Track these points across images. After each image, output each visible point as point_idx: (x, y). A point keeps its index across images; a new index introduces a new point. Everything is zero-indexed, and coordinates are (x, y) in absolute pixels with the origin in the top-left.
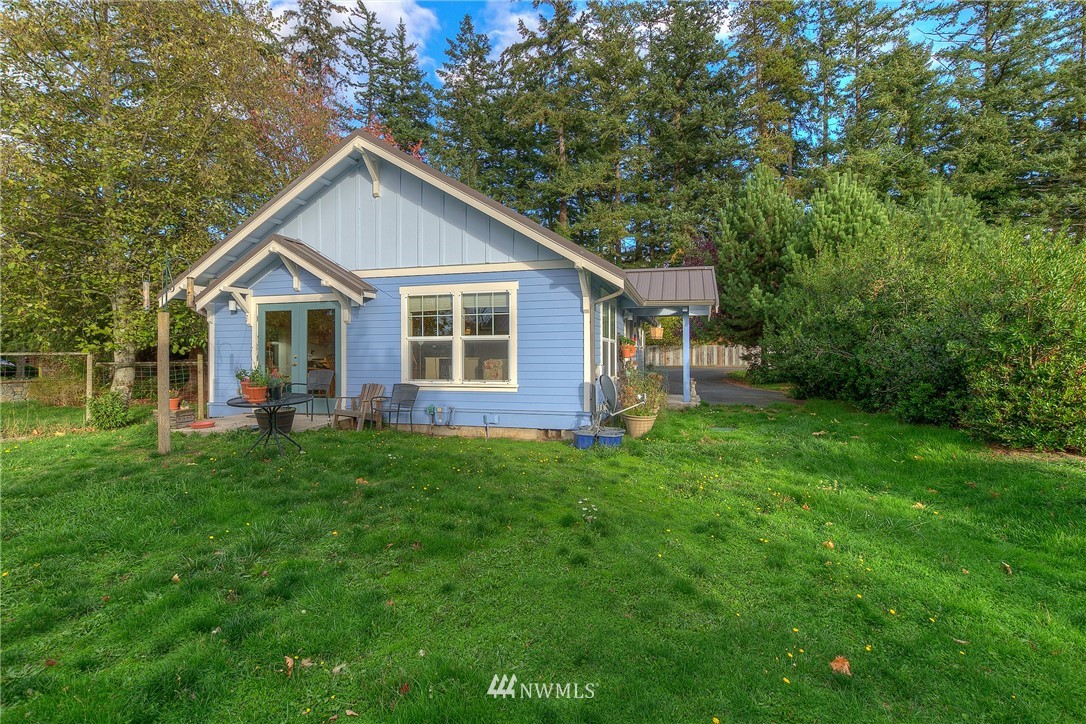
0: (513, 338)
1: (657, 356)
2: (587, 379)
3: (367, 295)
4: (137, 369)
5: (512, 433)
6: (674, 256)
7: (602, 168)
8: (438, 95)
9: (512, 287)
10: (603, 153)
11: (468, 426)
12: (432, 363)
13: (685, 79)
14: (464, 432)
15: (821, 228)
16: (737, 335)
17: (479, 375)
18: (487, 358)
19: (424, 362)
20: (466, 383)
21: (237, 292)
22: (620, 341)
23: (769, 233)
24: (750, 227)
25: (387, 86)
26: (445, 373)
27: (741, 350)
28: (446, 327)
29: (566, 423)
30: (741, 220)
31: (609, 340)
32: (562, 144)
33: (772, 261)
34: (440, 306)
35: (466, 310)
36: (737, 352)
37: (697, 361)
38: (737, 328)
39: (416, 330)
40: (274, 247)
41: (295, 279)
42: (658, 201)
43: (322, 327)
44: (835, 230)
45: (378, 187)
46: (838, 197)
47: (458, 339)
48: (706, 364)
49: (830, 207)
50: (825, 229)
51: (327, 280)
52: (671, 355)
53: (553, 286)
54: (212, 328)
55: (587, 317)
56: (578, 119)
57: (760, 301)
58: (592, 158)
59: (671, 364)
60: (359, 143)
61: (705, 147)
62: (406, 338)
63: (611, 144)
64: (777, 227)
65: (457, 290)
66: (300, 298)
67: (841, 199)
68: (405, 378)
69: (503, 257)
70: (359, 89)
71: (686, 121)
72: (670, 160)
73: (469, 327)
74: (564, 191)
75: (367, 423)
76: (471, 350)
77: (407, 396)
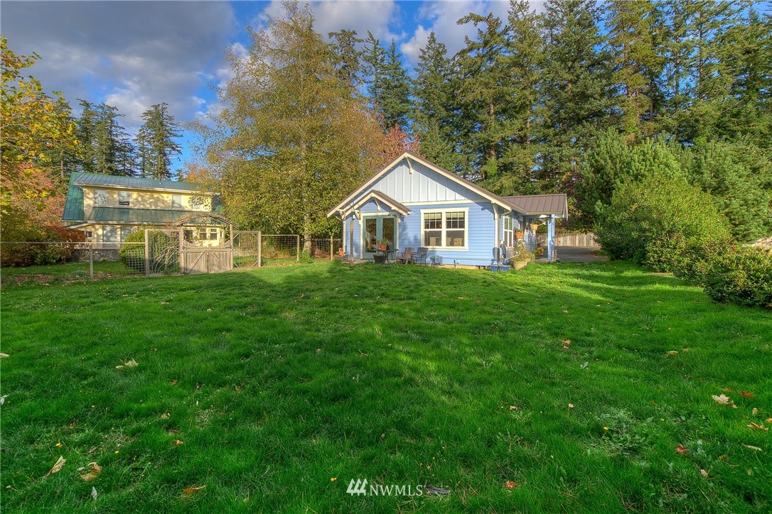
0: (466, 230)
2: (496, 246)
3: (409, 213)
4: (312, 241)
5: (466, 267)
6: (565, 177)
7: (518, 123)
8: (414, 83)
9: (466, 210)
10: (517, 113)
11: (447, 264)
12: (433, 240)
13: (574, 62)
14: (446, 267)
15: (634, 170)
17: (452, 244)
18: (455, 238)
19: (429, 239)
20: (447, 247)
21: (357, 211)
22: (516, 231)
23: (613, 169)
24: (602, 165)
25: (385, 81)
26: (438, 243)
28: (439, 225)
29: (488, 263)
30: (596, 161)
31: (508, 231)
32: (492, 108)
34: (437, 216)
35: (448, 219)
37: (579, 243)
39: (427, 227)
40: (373, 195)
41: (379, 206)
42: (555, 141)
43: (389, 225)
44: (642, 171)
45: (412, 171)
46: (646, 152)
47: (444, 230)
48: (585, 245)
49: (641, 157)
50: (637, 170)
51: (394, 208)
53: (482, 209)
54: (344, 225)
55: (497, 221)
56: (502, 92)
57: (601, 209)
58: (511, 116)
60: (406, 155)
61: (587, 106)
62: (423, 230)
63: (523, 107)
64: (618, 165)
65: (444, 211)
66: (380, 214)
67: (648, 153)
68: (423, 245)
69: (463, 198)
70: (369, 85)
71: (574, 90)
72: (563, 115)
73: (448, 225)
74: (492, 140)
75: (409, 262)
76: (449, 234)
77: (423, 252)
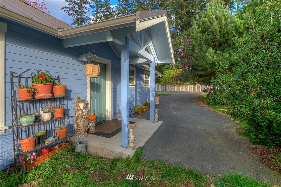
1: (176, 88)
16: (200, 79)
23: (218, 26)
27: (204, 87)
33: (219, 41)
36: (202, 88)
38: (200, 76)
52: (181, 88)
59: (181, 91)
64: (223, 22)
